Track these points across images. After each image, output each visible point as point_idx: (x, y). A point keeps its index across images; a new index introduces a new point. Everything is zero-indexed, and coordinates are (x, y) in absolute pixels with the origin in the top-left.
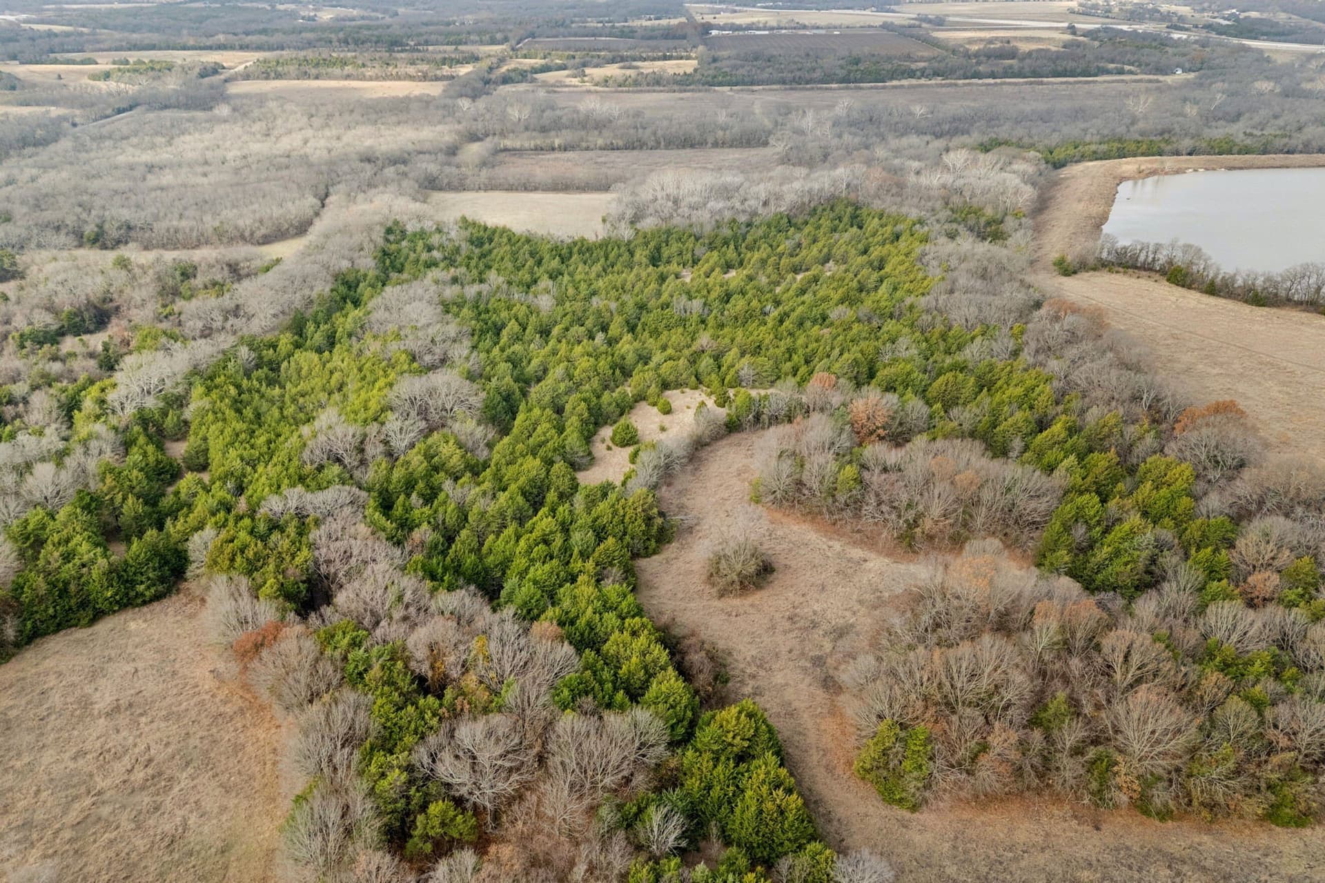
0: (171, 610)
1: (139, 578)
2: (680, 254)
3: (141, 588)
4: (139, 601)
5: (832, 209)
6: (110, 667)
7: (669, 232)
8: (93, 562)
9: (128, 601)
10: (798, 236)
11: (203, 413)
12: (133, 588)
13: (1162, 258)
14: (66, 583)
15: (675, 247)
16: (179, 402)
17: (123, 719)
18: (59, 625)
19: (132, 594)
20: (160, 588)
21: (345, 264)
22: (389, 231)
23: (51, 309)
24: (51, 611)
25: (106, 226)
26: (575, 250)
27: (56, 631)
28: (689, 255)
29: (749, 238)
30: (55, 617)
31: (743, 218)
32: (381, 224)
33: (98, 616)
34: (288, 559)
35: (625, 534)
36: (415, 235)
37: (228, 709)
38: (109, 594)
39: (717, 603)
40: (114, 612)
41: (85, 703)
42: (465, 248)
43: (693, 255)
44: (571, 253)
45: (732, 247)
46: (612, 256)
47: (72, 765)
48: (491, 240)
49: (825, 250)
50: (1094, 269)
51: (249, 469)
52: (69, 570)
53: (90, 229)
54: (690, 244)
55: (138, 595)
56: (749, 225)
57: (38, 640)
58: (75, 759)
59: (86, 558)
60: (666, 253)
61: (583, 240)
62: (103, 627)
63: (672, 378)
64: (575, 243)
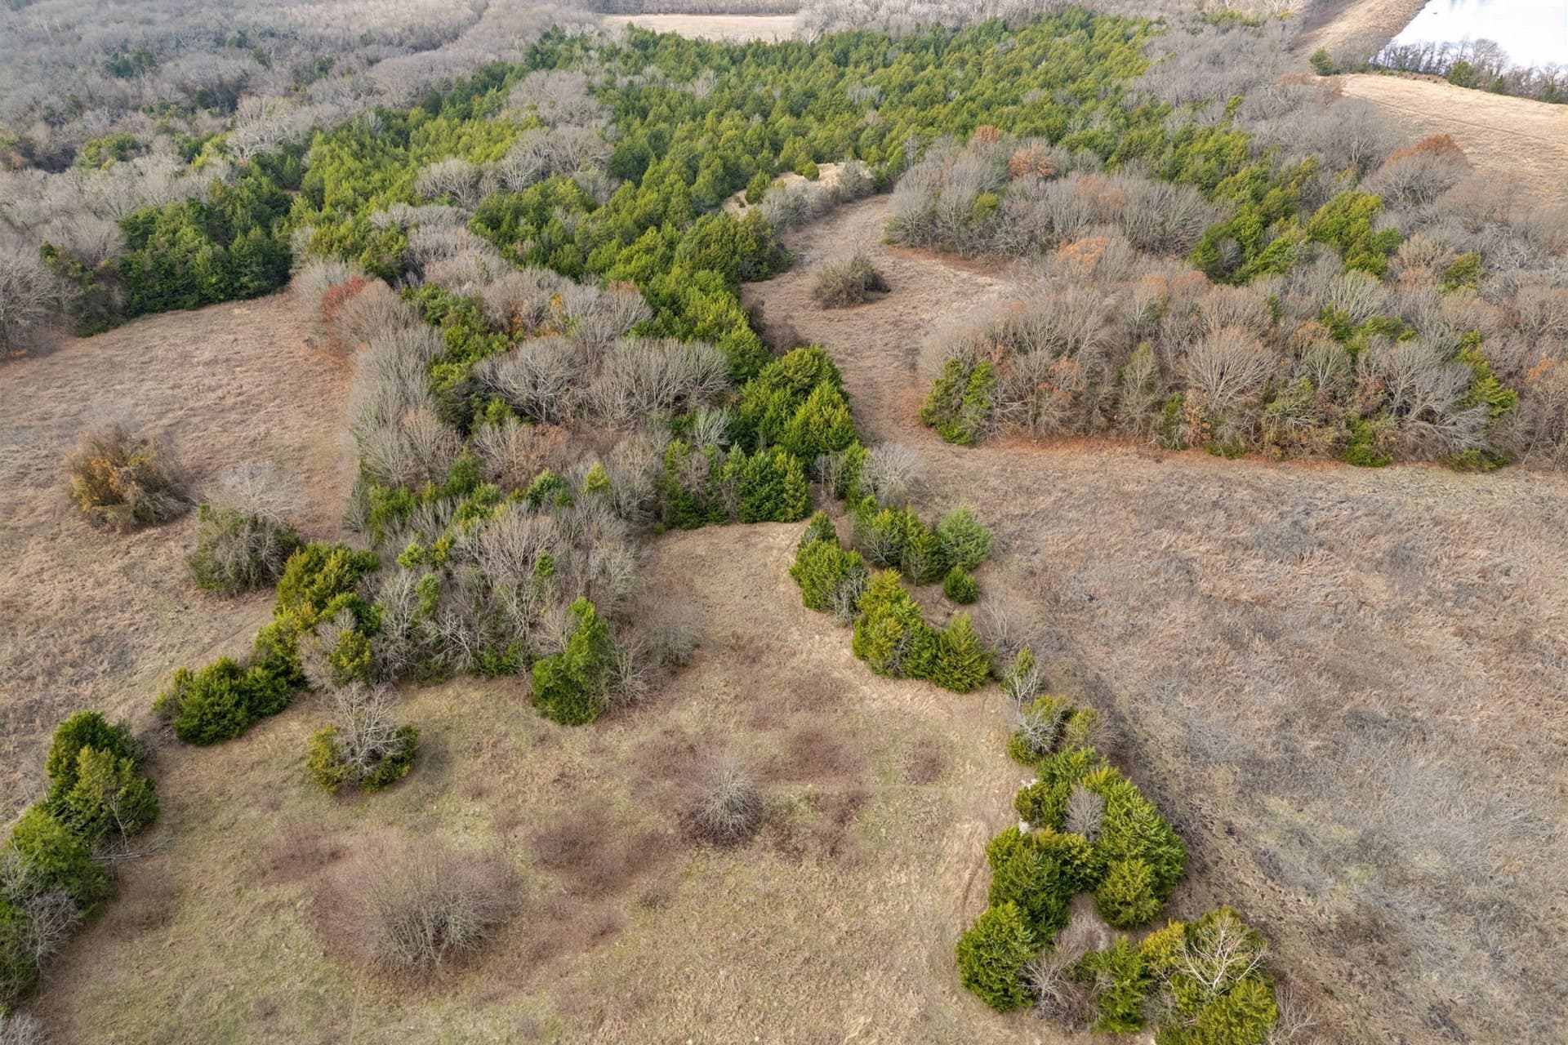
0: (275, 304)
1: (243, 270)
2: (870, 58)
3: (245, 280)
4: (244, 293)
5: (1060, 16)
6: (212, 337)
7: (859, 35)
8: (196, 249)
9: (232, 293)
10: (1011, 40)
11: (320, 158)
12: (238, 279)
13: (1450, 58)
14: (172, 266)
15: (864, 49)
16: (299, 151)
17: (220, 369)
18: (166, 304)
19: (237, 285)
20: (264, 283)
21: (491, 57)
22: (547, 36)
23: (184, 89)
24: (158, 288)
25: (249, 34)
26: (749, 52)
27: (163, 311)
28: (881, 58)
29: (954, 43)
30: (161, 295)
31: (950, 24)
32: (539, 30)
33: (205, 301)
34: (385, 249)
35: (734, 253)
36: (573, 40)
37: (319, 369)
38: (214, 280)
39: (822, 313)
40: (220, 301)
41: (186, 357)
42: (626, 48)
43: (885, 59)
44: (744, 56)
45: (932, 50)
46: (791, 59)
47: (170, 392)
48: (656, 44)
49: (1040, 52)
50: (1363, 71)
51: (360, 200)
52: (175, 254)
53: (231, 35)
54: (883, 48)
55: (243, 287)
56: (956, 30)
57: (146, 316)
58: (173, 388)
59: (191, 245)
60: (854, 56)
61: (758, 42)
62: (208, 312)
63: (826, 149)
64: (749, 45)
